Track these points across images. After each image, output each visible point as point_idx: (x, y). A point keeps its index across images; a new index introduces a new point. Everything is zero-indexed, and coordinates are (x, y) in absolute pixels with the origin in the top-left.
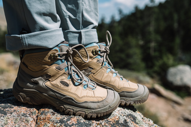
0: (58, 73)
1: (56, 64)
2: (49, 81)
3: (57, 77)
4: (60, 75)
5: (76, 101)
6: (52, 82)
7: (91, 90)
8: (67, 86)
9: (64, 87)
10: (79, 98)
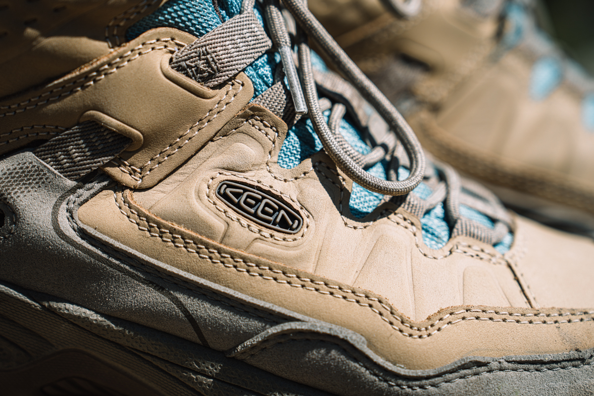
0: (193, 117)
1: (176, 26)
2: (117, 186)
3: (189, 147)
4: (209, 130)
5: (380, 360)
6: (138, 199)
7: (489, 249)
8: (284, 224)
9: (262, 238)
10: (408, 330)
